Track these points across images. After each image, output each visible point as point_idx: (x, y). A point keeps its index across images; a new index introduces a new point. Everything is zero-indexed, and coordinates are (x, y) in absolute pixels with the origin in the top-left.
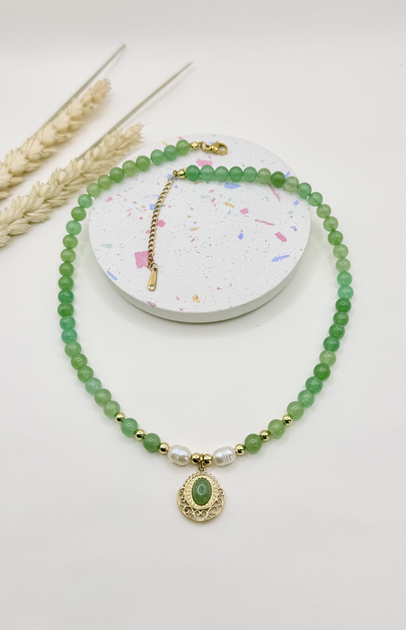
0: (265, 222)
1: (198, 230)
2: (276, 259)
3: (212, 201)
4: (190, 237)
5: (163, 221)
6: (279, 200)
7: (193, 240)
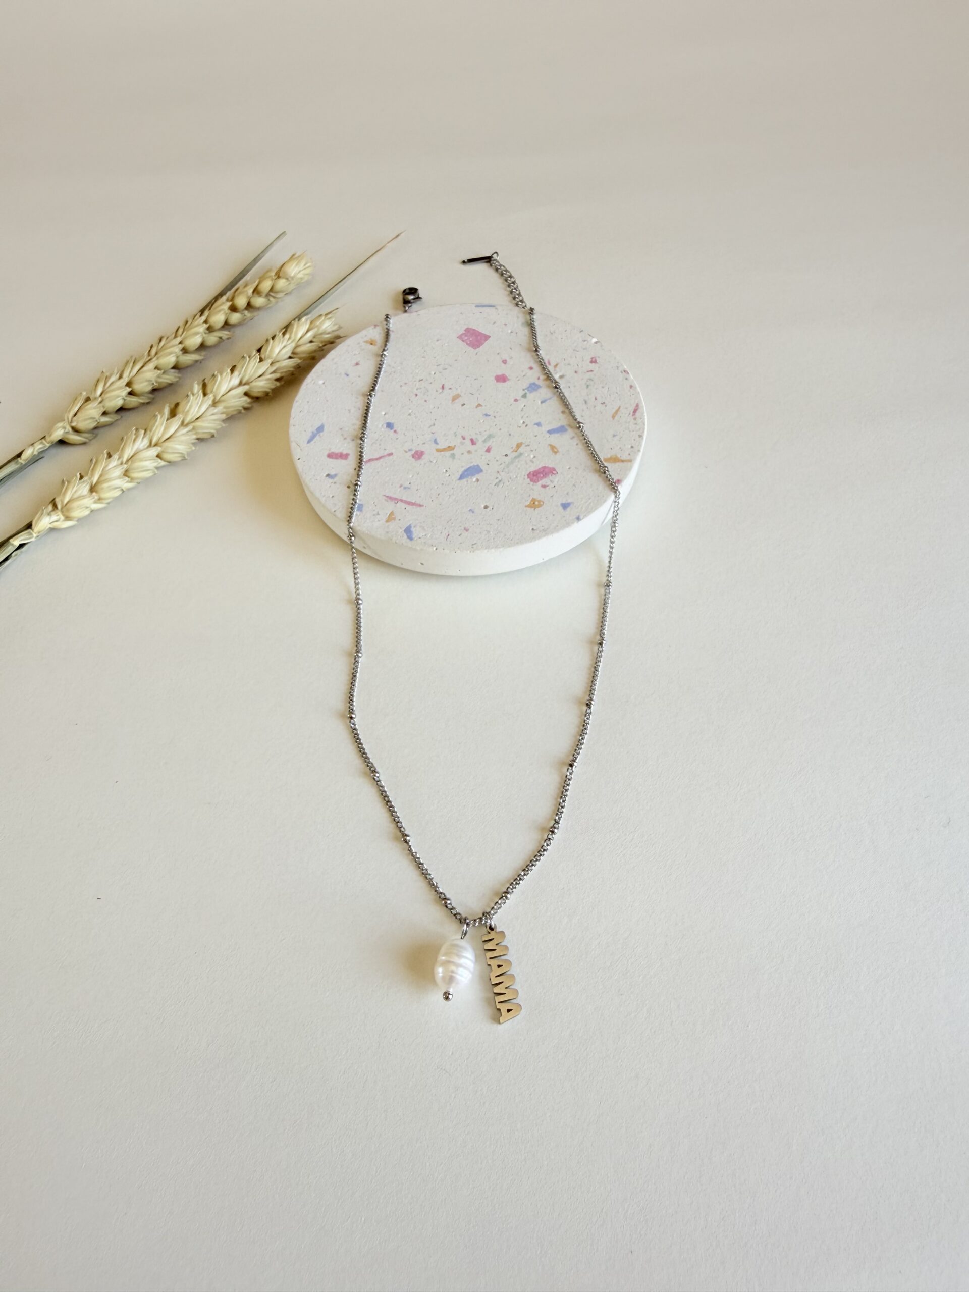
0: (377, 459)
2: (320, 429)
3: (475, 440)
5: (503, 382)
6: (387, 497)
7: (443, 387)
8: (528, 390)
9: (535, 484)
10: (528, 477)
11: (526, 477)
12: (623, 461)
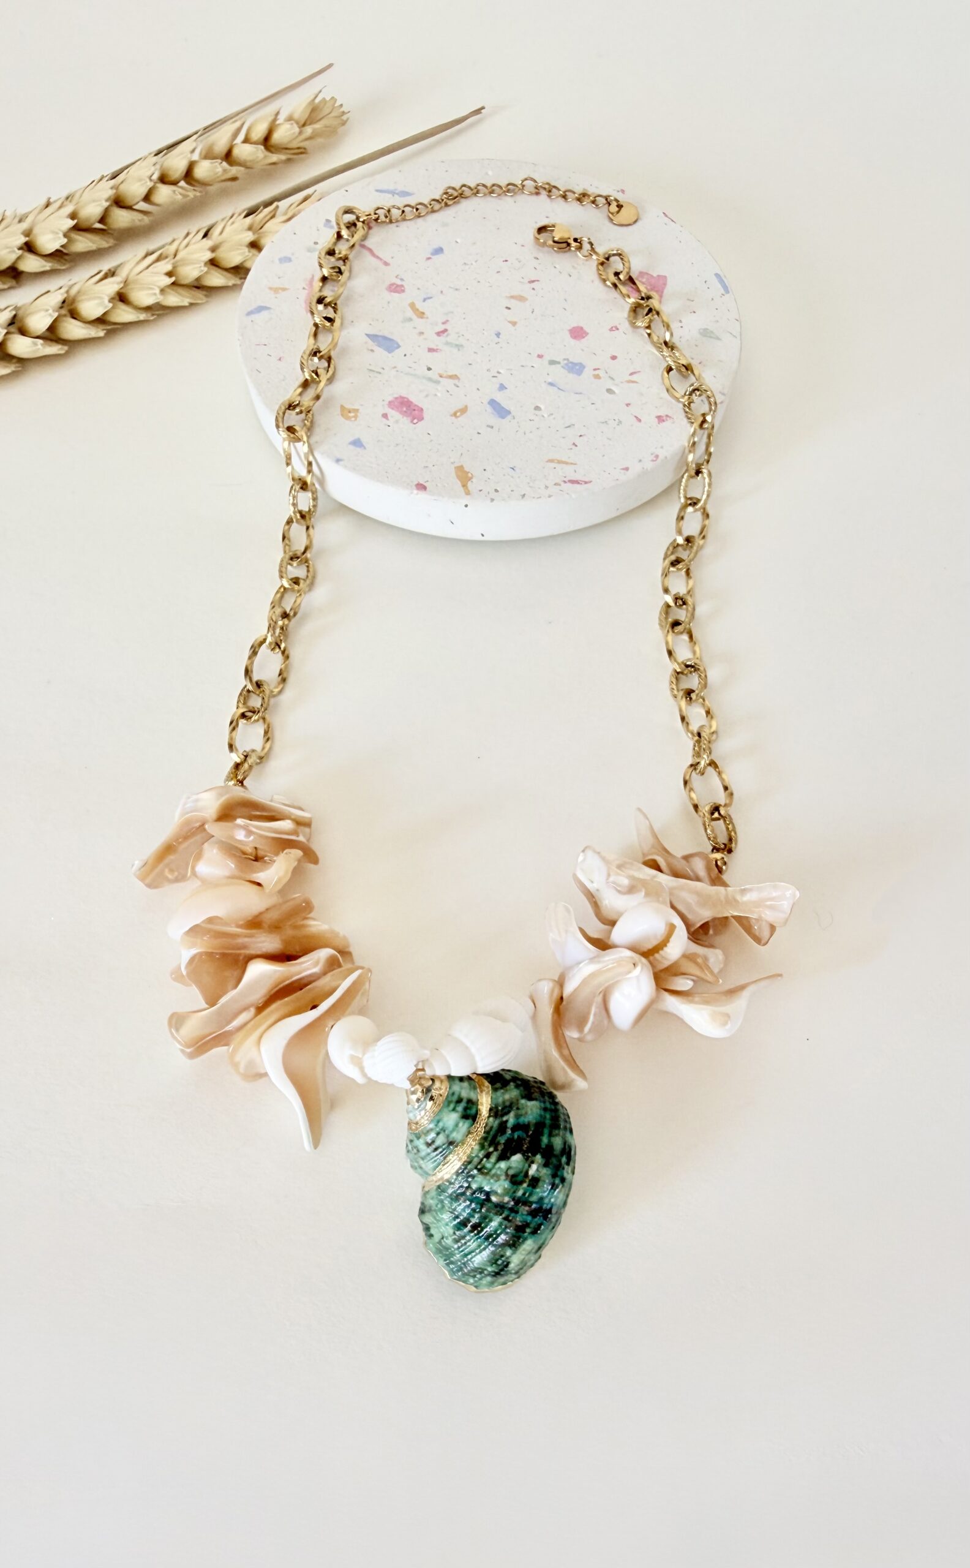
1: (512, 295)
3: (446, 334)
4: (533, 289)
5: (571, 336)
8: (566, 364)
9: (386, 406)
10: (396, 398)
11: (396, 396)
12: (464, 486)
